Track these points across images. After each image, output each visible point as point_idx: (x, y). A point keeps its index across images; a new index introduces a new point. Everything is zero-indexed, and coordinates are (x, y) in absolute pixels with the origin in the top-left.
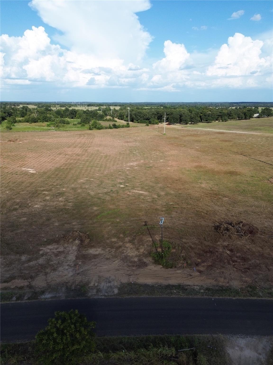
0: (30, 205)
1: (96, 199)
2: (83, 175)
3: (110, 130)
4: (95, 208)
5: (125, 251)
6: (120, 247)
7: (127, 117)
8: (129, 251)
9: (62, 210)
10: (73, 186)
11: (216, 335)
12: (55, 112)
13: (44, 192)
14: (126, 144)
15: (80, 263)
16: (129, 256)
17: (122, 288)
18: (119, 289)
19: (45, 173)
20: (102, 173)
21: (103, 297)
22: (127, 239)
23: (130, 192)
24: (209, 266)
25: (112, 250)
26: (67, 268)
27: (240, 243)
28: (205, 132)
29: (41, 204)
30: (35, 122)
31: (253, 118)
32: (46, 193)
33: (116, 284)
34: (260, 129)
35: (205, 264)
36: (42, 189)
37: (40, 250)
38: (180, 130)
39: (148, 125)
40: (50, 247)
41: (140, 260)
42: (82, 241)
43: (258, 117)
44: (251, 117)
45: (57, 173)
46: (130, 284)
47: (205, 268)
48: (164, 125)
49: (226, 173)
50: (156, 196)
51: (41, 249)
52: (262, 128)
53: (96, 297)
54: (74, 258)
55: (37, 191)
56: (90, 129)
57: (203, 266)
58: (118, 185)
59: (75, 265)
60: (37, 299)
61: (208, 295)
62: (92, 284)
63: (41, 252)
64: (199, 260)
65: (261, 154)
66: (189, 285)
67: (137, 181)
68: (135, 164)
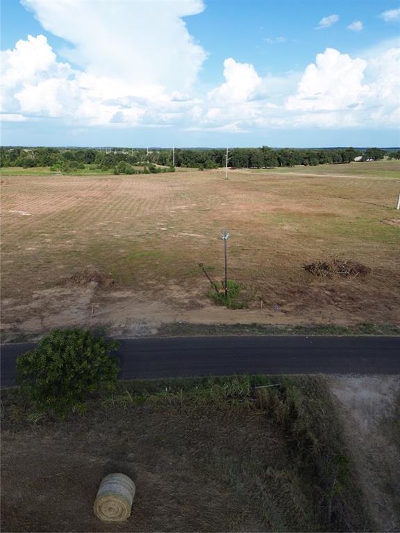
0: (19, 247)
1: (124, 242)
2: (104, 218)
3: (145, 175)
4: (122, 251)
5: (168, 294)
6: (161, 289)
7: (171, 160)
8: (175, 292)
9: (70, 253)
10: (87, 228)
11: (314, 375)
12: (63, 155)
13: (43, 235)
14: (170, 189)
15: (98, 306)
16: (175, 298)
17: (163, 328)
18: (159, 329)
19: (44, 215)
20: (133, 217)
21: (134, 338)
22: (171, 281)
23: (176, 235)
24: (300, 306)
25: (149, 292)
26: (76, 310)
27: (344, 283)
28: (287, 176)
29: (37, 246)
30: (32, 166)
31: (354, 161)
32: (46, 235)
33: (154, 324)
34: (365, 173)
35: (293, 304)
36: (40, 231)
37: (33, 294)
38: (250, 175)
39: (202, 170)
40: (49, 291)
41: (191, 302)
42: (101, 283)
43: (361, 161)
44: (351, 159)
45: (63, 215)
46: (176, 324)
47: (293, 308)
48: (226, 169)
49: (319, 215)
50: (215, 239)
51: (34, 292)
52: (368, 171)
53: (122, 338)
54: (88, 301)
55: (31, 233)
56: (116, 173)
57: (290, 306)
58: (158, 228)
59: (90, 308)
60: (26, 341)
61: (299, 334)
62: (116, 326)
63: (34, 296)
64: (284, 301)
65: (368, 196)
66: (270, 324)
67: (186, 224)
68: (183, 207)
